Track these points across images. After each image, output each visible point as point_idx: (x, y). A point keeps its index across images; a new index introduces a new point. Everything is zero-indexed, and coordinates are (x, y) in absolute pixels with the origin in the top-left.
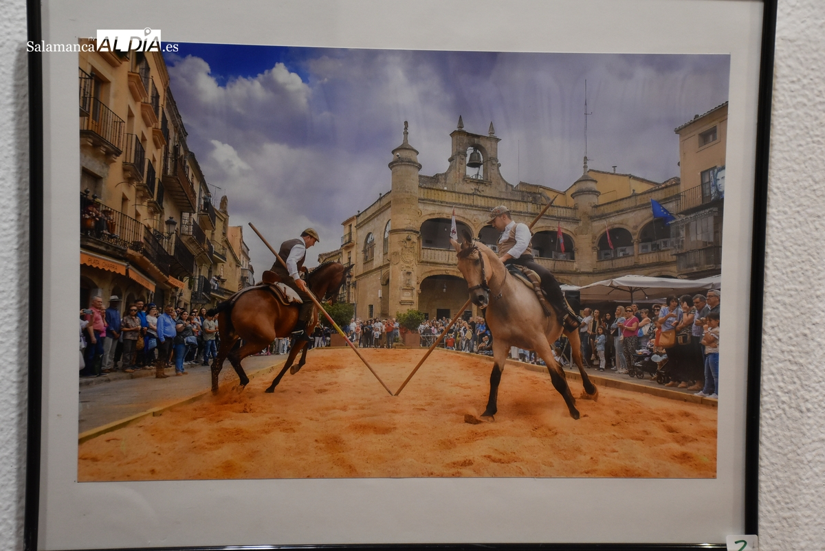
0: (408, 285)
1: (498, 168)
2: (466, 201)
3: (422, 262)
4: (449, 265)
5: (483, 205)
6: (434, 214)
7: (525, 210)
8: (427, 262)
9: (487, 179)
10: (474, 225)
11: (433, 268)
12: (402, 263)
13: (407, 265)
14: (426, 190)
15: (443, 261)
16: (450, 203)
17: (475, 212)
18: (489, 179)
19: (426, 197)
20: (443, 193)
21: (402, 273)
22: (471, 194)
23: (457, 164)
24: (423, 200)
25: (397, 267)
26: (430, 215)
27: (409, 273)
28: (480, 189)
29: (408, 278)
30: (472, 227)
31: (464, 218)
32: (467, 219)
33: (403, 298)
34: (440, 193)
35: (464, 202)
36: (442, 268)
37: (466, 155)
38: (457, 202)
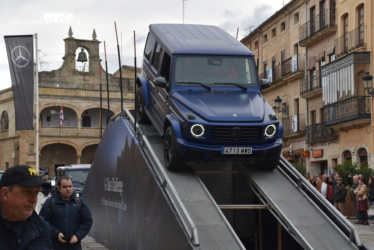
0: (32, 152)
1: (100, 63)
2: (72, 93)
3: (42, 136)
4: (61, 137)
5: (84, 95)
6: (49, 104)
7: (115, 97)
8: (45, 136)
9: (91, 71)
10: (78, 109)
11: (49, 139)
12: (27, 137)
13: (31, 139)
14: (43, 89)
15: (57, 134)
16: (60, 96)
17: (79, 101)
18: (93, 71)
19: (43, 93)
20: (56, 90)
21: (27, 144)
22: (75, 89)
23: (69, 62)
24: (42, 96)
25: (24, 140)
26: (46, 105)
27: (32, 144)
28: (86, 79)
29: (32, 147)
30: (77, 111)
31: (71, 105)
32: (73, 106)
33: (29, 160)
34: (53, 90)
35: (70, 95)
36: (56, 139)
37: (75, 55)
38: (66, 95)
